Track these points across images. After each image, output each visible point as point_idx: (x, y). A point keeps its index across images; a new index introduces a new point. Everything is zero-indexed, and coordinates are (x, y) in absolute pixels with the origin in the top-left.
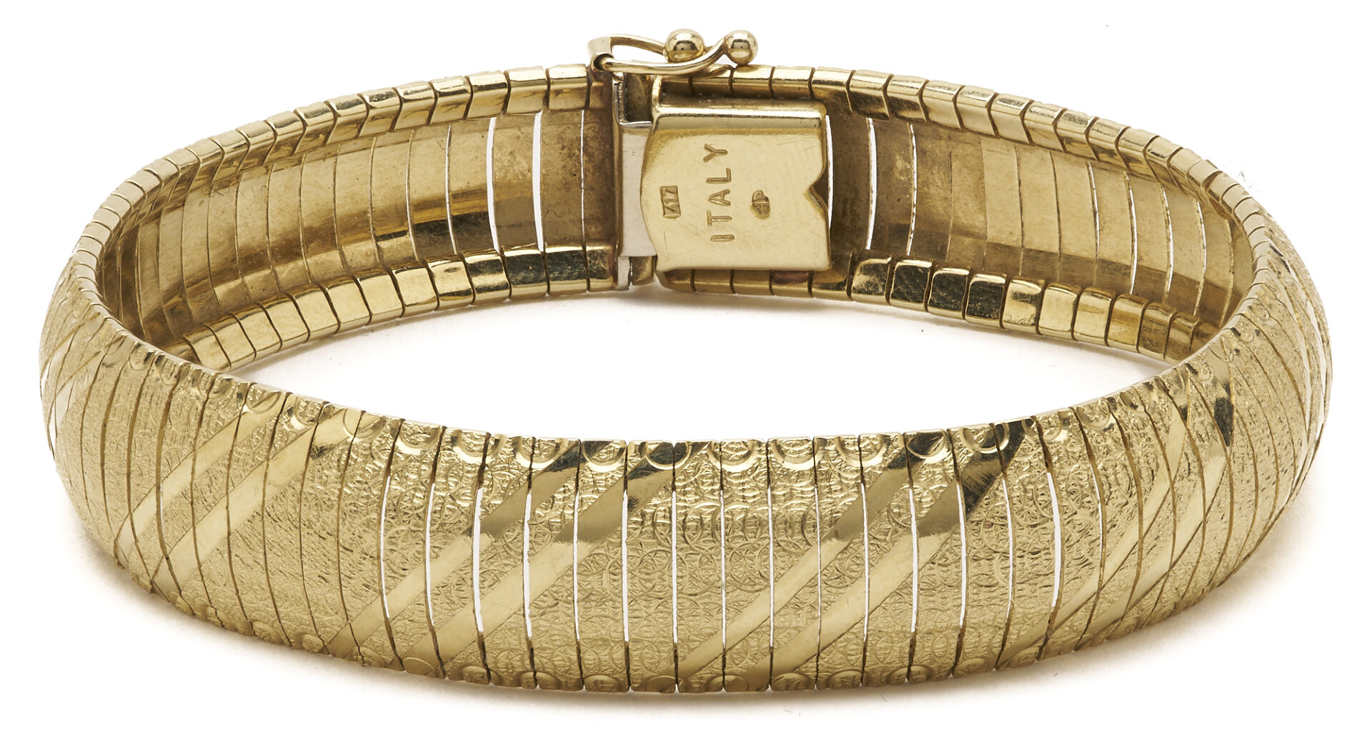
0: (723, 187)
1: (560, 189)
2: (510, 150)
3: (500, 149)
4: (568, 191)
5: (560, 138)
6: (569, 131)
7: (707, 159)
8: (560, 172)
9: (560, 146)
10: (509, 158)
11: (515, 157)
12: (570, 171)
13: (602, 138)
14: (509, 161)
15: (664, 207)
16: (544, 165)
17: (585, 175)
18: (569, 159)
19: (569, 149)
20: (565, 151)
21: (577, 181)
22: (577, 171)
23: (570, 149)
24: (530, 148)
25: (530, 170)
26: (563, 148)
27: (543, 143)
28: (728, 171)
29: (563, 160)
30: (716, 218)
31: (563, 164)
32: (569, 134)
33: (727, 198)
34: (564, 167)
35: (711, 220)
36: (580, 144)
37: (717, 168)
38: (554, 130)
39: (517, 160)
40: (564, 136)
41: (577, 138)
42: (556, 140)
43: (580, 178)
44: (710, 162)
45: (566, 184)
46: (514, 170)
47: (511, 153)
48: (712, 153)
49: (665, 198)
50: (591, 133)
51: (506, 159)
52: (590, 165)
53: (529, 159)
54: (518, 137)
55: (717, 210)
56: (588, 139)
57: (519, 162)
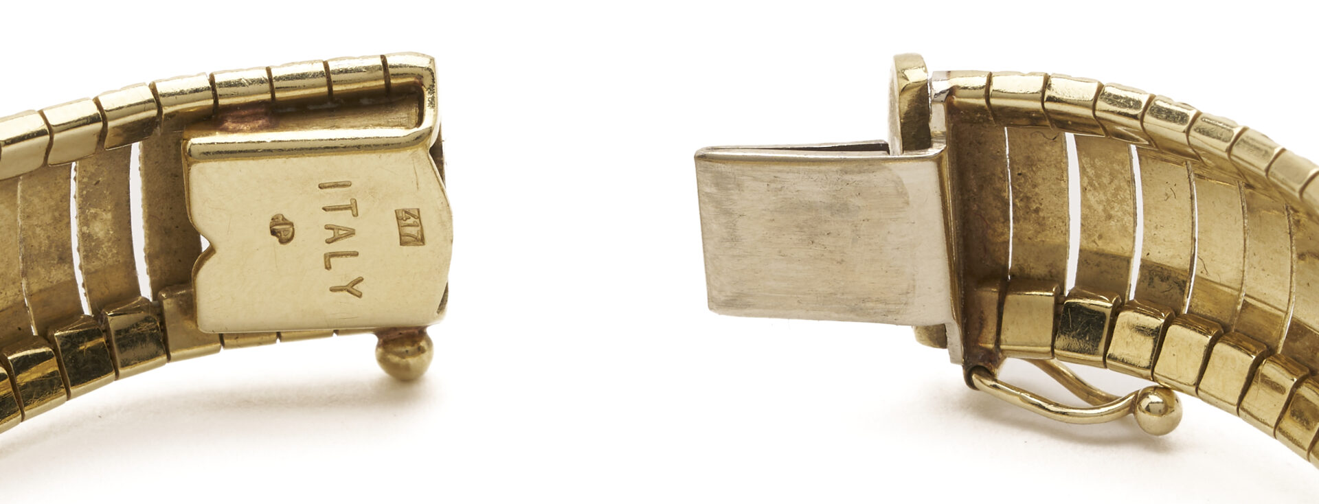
0: (335, 247)
1: (1040, 160)
2: (1112, 223)
3: (1124, 228)
4: (1028, 157)
5: (1041, 224)
6: (1030, 233)
7: (360, 280)
8: (1040, 181)
9: (1041, 214)
10: (1112, 212)
11: (1105, 210)
12: (1026, 181)
13: (983, 219)
14: (1112, 208)
15: (419, 218)
16: (1063, 193)
17: (1005, 174)
18: (1029, 195)
19: (1028, 209)
20: (1034, 206)
21: (1015, 166)
22: (1017, 179)
23: (1027, 207)
24: (1084, 218)
25: (1084, 190)
26: (1037, 211)
27: (1065, 220)
28: (328, 267)
29: (1037, 194)
30: (346, 208)
31: (1037, 190)
32: (1029, 228)
33: (330, 234)
34: (1035, 186)
35: (352, 208)
36: (1014, 212)
37: (344, 270)
38: (1052, 238)
39: (1101, 208)
40: (1037, 226)
41: (1018, 221)
42: (1048, 223)
43: (1012, 170)
44: (355, 277)
45: (1031, 166)
46: (1105, 194)
47: (1110, 217)
48: (352, 288)
49: (419, 228)
50: (999, 227)
51: (1116, 211)
52: (998, 185)
53: (1085, 204)
54: (1100, 237)
55: (343, 219)
56: (1002, 220)
57: (1099, 202)
